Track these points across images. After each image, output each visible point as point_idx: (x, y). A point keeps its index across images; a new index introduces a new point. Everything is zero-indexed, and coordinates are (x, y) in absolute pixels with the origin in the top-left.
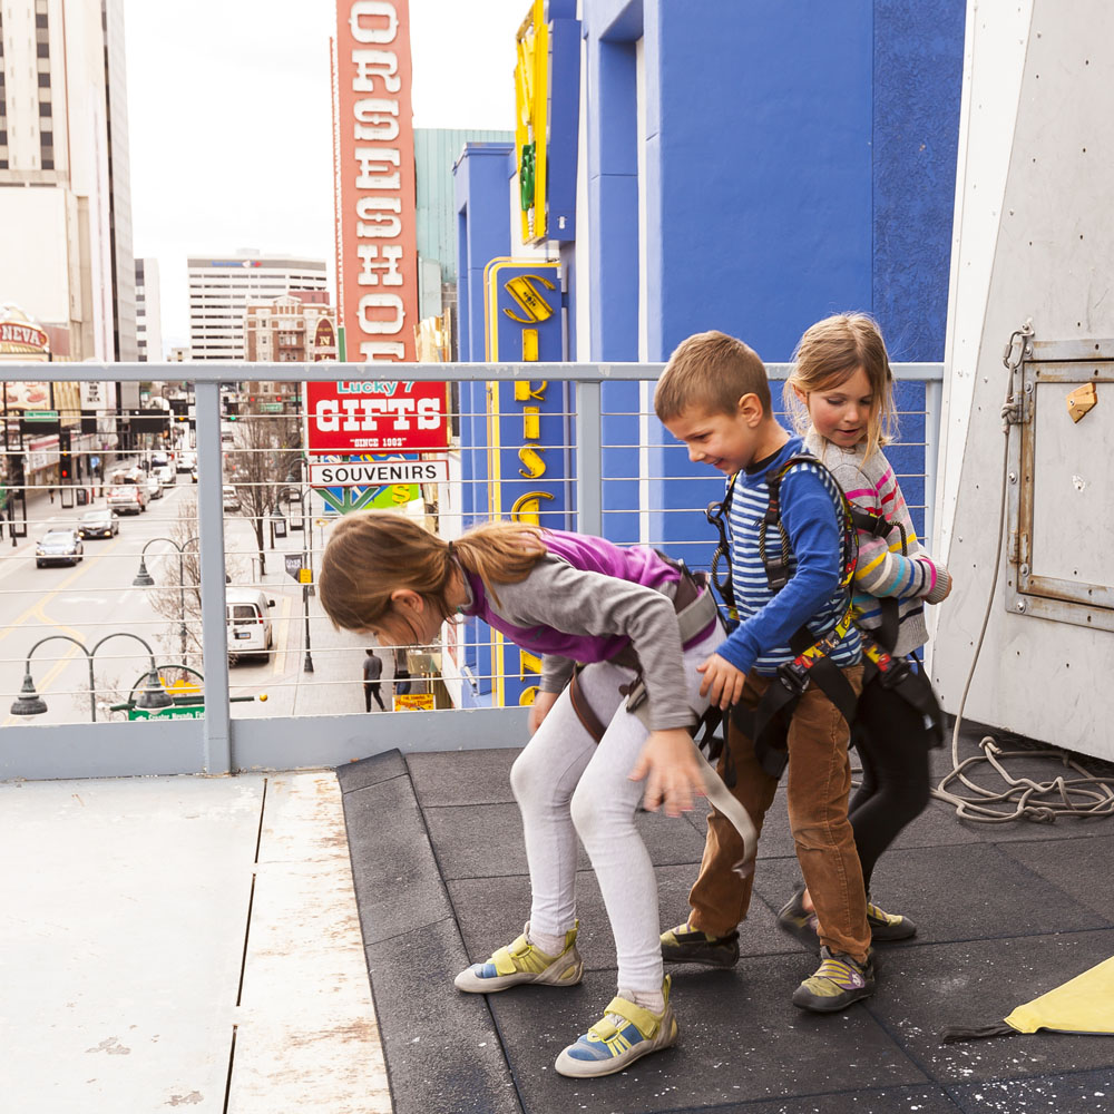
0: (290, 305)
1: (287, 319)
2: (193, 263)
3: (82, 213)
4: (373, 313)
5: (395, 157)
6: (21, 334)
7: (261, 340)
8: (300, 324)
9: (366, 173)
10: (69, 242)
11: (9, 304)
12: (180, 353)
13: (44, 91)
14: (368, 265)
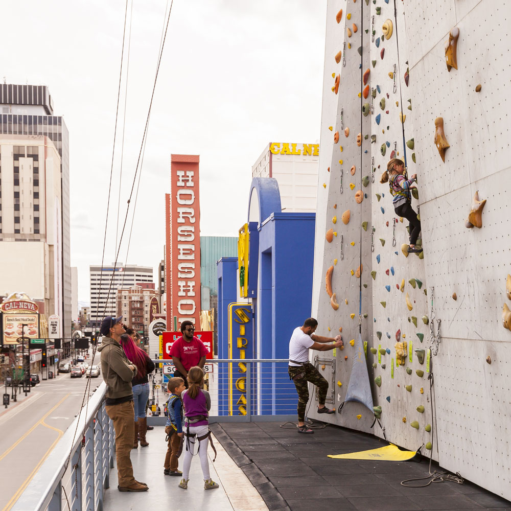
0: (137, 289)
1: (136, 296)
2: (92, 269)
3: (51, 252)
4: (183, 307)
5: (193, 248)
6: (27, 306)
7: (124, 305)
8: (141, 298)
9: (182, 254)
10: (45, 265)
11: (22, 293)
12: (85, 310)
13: (36, 200)
14: (182, 289)
